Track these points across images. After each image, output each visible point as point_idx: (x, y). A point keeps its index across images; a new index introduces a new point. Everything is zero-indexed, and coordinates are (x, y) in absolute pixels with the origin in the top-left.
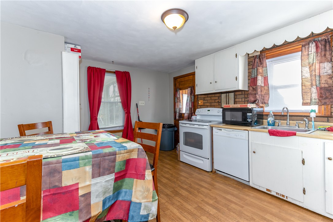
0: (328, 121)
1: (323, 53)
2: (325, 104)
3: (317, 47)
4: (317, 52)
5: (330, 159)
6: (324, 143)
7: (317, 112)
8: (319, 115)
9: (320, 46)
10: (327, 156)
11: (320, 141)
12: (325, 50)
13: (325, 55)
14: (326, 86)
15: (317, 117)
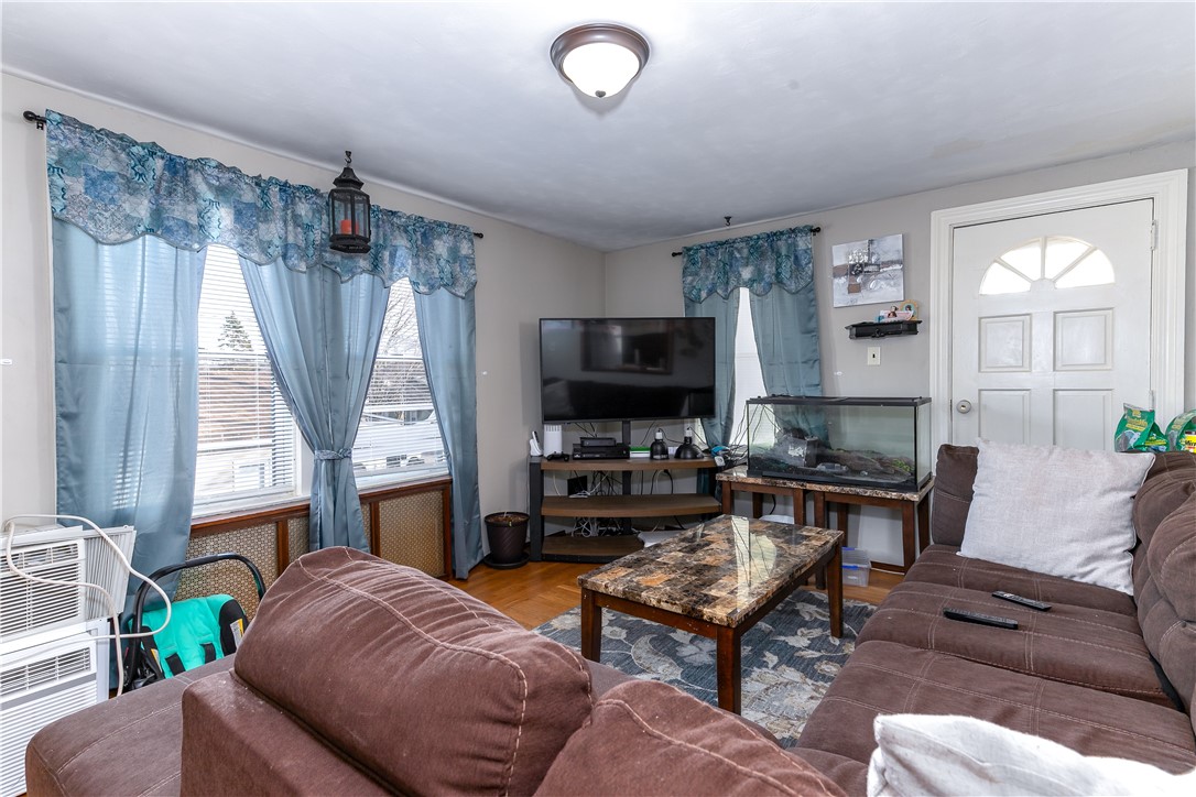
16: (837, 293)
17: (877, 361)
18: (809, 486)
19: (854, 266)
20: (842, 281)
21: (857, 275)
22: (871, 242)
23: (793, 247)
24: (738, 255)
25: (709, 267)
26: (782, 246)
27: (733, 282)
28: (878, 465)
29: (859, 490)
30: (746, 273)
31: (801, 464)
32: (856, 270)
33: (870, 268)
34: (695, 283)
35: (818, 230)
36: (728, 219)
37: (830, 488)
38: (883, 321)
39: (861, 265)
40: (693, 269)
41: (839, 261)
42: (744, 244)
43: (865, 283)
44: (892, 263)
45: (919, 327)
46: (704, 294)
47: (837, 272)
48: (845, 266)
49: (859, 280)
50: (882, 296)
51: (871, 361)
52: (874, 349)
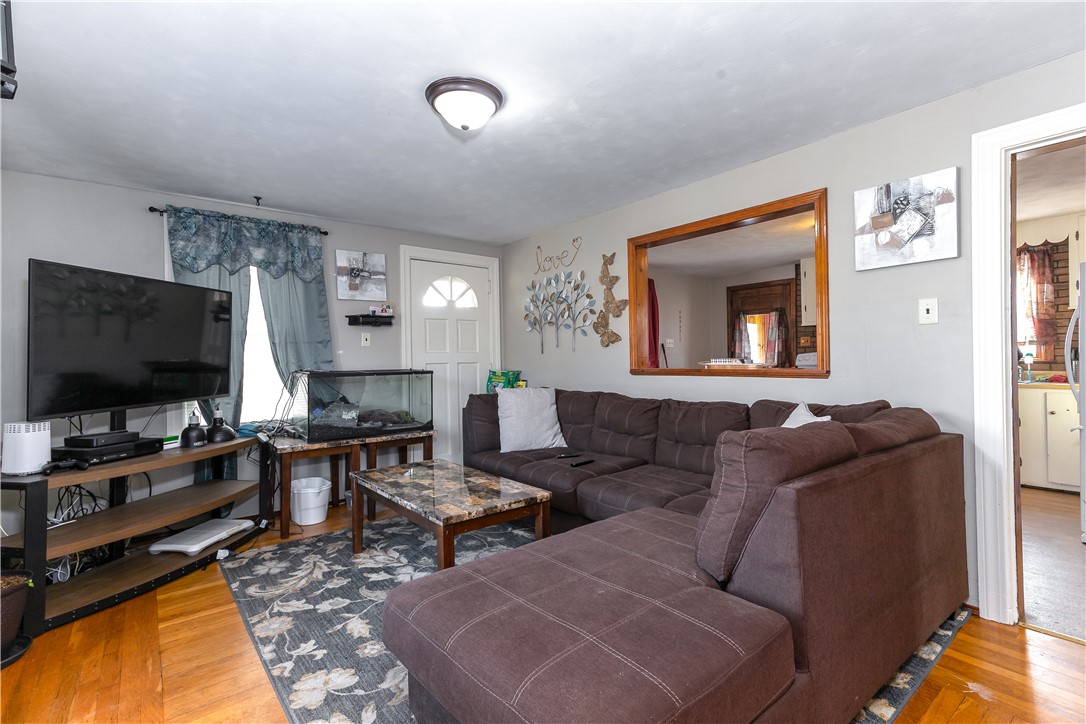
0: (1051, 369)
1: (1041, 270)
2: (1045, 343)
3: (1032, 260)
4: (1032, 267)
5: (1052, 413)
6: (1046, 394)
7: (1035, 355)
8: (1039, 359)
9: (1036, 258)
10: (1049, 410)
11: (1041, 392)
12: (1044, 266)
13: (1044, 273)
14: (1048, 317)
15: (1034, 362)
16: (341, 288)
17: (368, 344)
18: (368, 440)
19: (353, 269)
20: (344, 279)
21: (355, 277)
22: (365, 254)
23: (303, 241)
24: (248, 234)
25: (208, 236)
26: (295, 237)
27: (243, 259)
28: (396, 418)
29: (403, 435)
30: (259, 254)
31: (354, 425)
32: (353, 273)
33: (366, 274)
34: (188, 250)
35: (326, 233)
36: (258, 199)
37: (384, 438)
38: (377, 314)
39: (358, 270)
40: (184, 233)
41: (342, 262)
42: (253, 225)
43: (361, 283)
44: (379, 273)
45: (393, 321)
46: (202, 264)
47: (340, 271)
48: (346, 268)
49: (358, 281)
50: (372, 296)
51: (363, 343)
52: (366, 335)
